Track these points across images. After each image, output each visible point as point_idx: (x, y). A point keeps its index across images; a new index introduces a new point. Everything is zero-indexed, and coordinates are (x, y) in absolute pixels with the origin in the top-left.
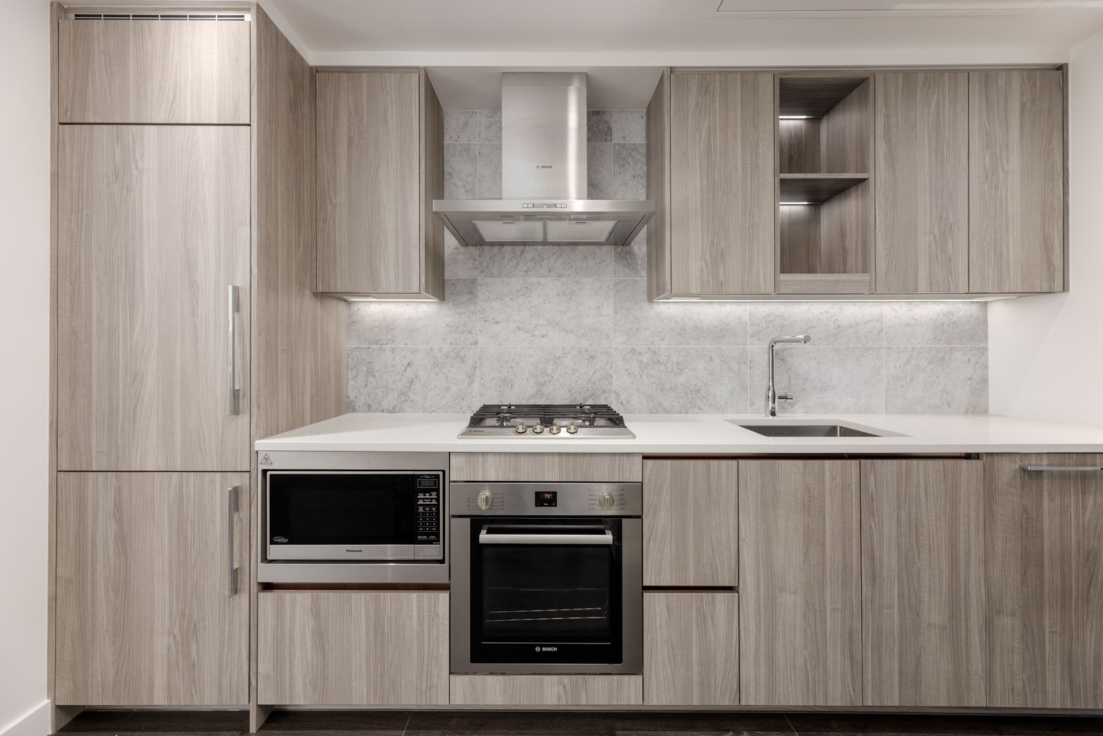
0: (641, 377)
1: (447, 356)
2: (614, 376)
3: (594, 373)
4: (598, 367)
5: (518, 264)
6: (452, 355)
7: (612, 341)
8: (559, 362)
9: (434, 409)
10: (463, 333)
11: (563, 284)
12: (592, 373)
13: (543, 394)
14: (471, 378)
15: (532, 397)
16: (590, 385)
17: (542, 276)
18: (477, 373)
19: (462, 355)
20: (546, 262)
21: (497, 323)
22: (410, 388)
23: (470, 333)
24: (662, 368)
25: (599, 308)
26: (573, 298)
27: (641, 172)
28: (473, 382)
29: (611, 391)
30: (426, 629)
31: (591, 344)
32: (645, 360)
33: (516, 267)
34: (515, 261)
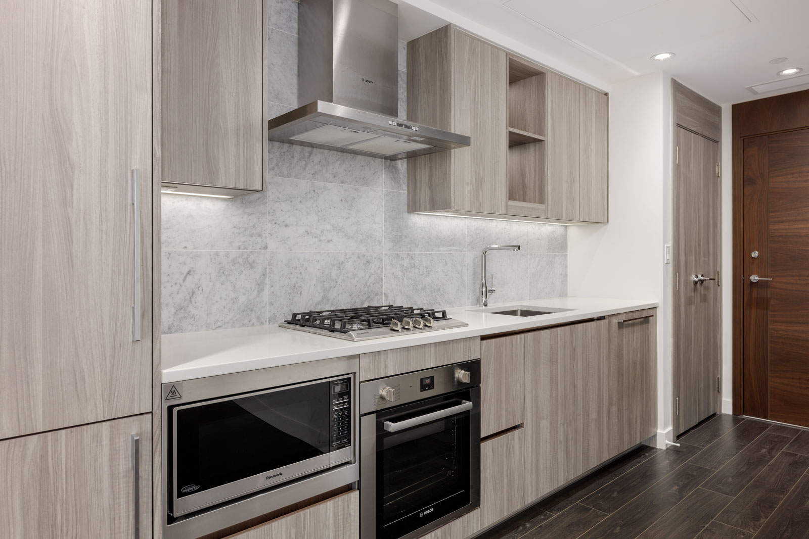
0: (403, 279)
1: (234, 262)
2: (384, 280)
3: (370, 277)
4: (373, 272)
5: (306, 165)
6: (240, 260)
7: (382, 247)
8: (342, 267)
9: (220, 324)
10: (252, 236)
11: (345, 190)
12: (367, 277)
13: (328, 300)
14: (260, 286)
15: (319, 303)
16: (366, 289)
17: (327, 180)
18: (267, 281)
19: (250, 260)
20: (332, 167)
21: (286, 226)
22: (191, 301)
23: (260, 236)
24: (417, 271)
25: (373, 216)
26: (354, 205)
28: (262, 290)
29: (382, 293)
30: (340, 533)
31: (367, 250)
32: (405, 265)
33: (305, 169)
34: (304, 162)
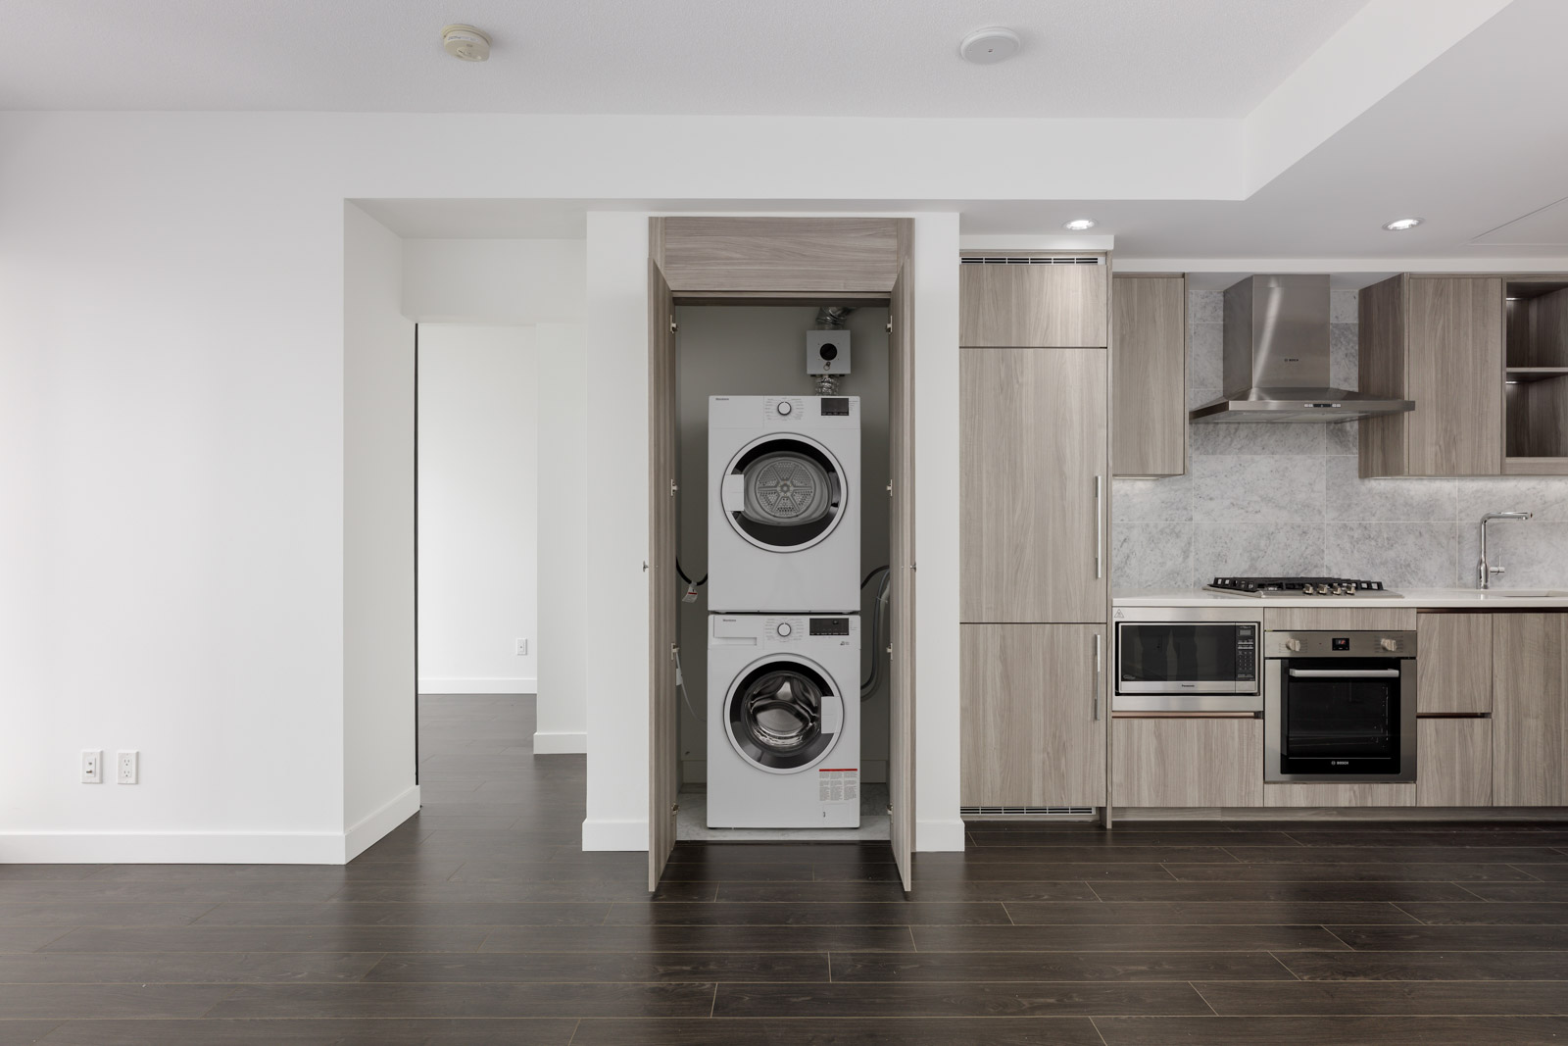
0: (1352, 552)
1: (1162, 532)
2: (1326, 552)
3: (1306, 548)
4: (1310, 542)
5: (1232, 441)
6: (1168, 530)
7: (1323, 517)
8: (1272, 537)
9: (1150, 583)
10: (1178, 509)
11: (1276, 461)
12: (1303, 548)
13: (1256, 569)
14: (1186, 554)
15: (1245, 571)
16: (1302, 560)
17: (1255, 453)
18: (1192, 548)
19: (1177, 530)
20: (1260, 439)
21: (1211, 499)
22: (1126, 563)
23: (1185, 509)
24: (1373, 543)
25: (1311, 484)
26: (1287, 475)
27: (1353, 351)
28: (1188, 557)
29: (1322, 566)
31: (1303, 520)
32: (1356, 536)
33: (1230, 445)
34: (1229, 439)
